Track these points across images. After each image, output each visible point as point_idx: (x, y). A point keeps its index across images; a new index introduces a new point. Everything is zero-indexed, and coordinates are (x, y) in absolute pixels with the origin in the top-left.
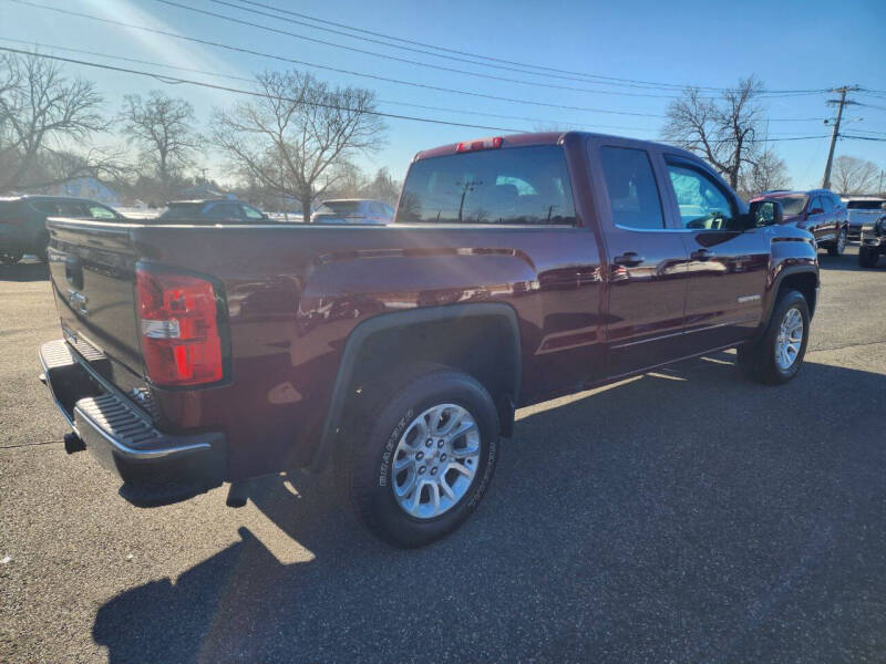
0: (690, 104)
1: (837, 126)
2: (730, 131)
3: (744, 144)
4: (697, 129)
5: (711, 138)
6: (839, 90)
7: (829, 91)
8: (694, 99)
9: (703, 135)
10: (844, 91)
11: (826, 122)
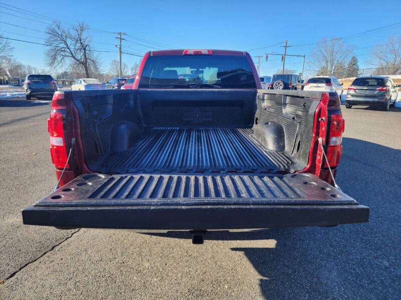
0: (57, 29)
1: (120, 48)
2: (79, 45)
3: (87, 52)
4: (63, 42)
5: (72, 47)
6: (118, 33)
7: (115, 33)
8: (59, 28)
9: (67, 46)
10: (120, 34)
11: (116, 46)
